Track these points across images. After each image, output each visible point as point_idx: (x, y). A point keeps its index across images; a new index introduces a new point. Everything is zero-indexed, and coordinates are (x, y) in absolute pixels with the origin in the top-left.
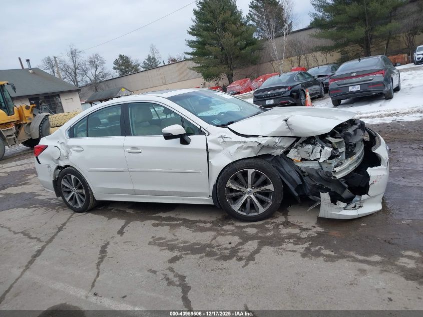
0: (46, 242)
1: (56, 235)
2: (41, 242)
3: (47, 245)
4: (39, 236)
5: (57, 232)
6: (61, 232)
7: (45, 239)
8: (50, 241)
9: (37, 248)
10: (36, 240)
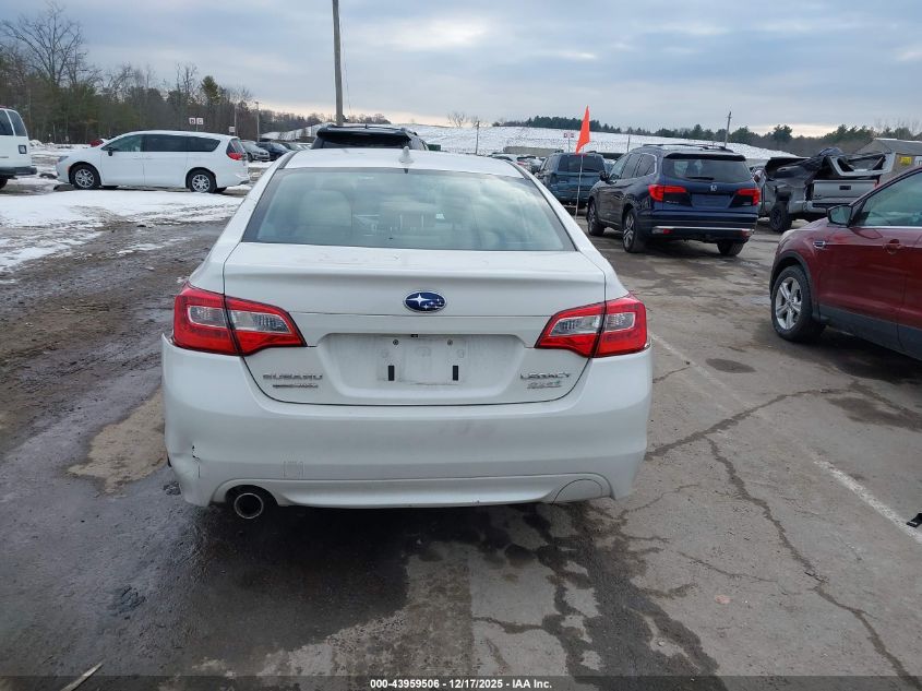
0: (704, 437)
1: (680, 443)
2: (712, 443)
3: (706, 432)
4: (712, 461)
5: (672, 446)
6: (666, 442)
7: (703, 447)
8: (696, 436)
9: (725, 434)
10: (721, 454)
